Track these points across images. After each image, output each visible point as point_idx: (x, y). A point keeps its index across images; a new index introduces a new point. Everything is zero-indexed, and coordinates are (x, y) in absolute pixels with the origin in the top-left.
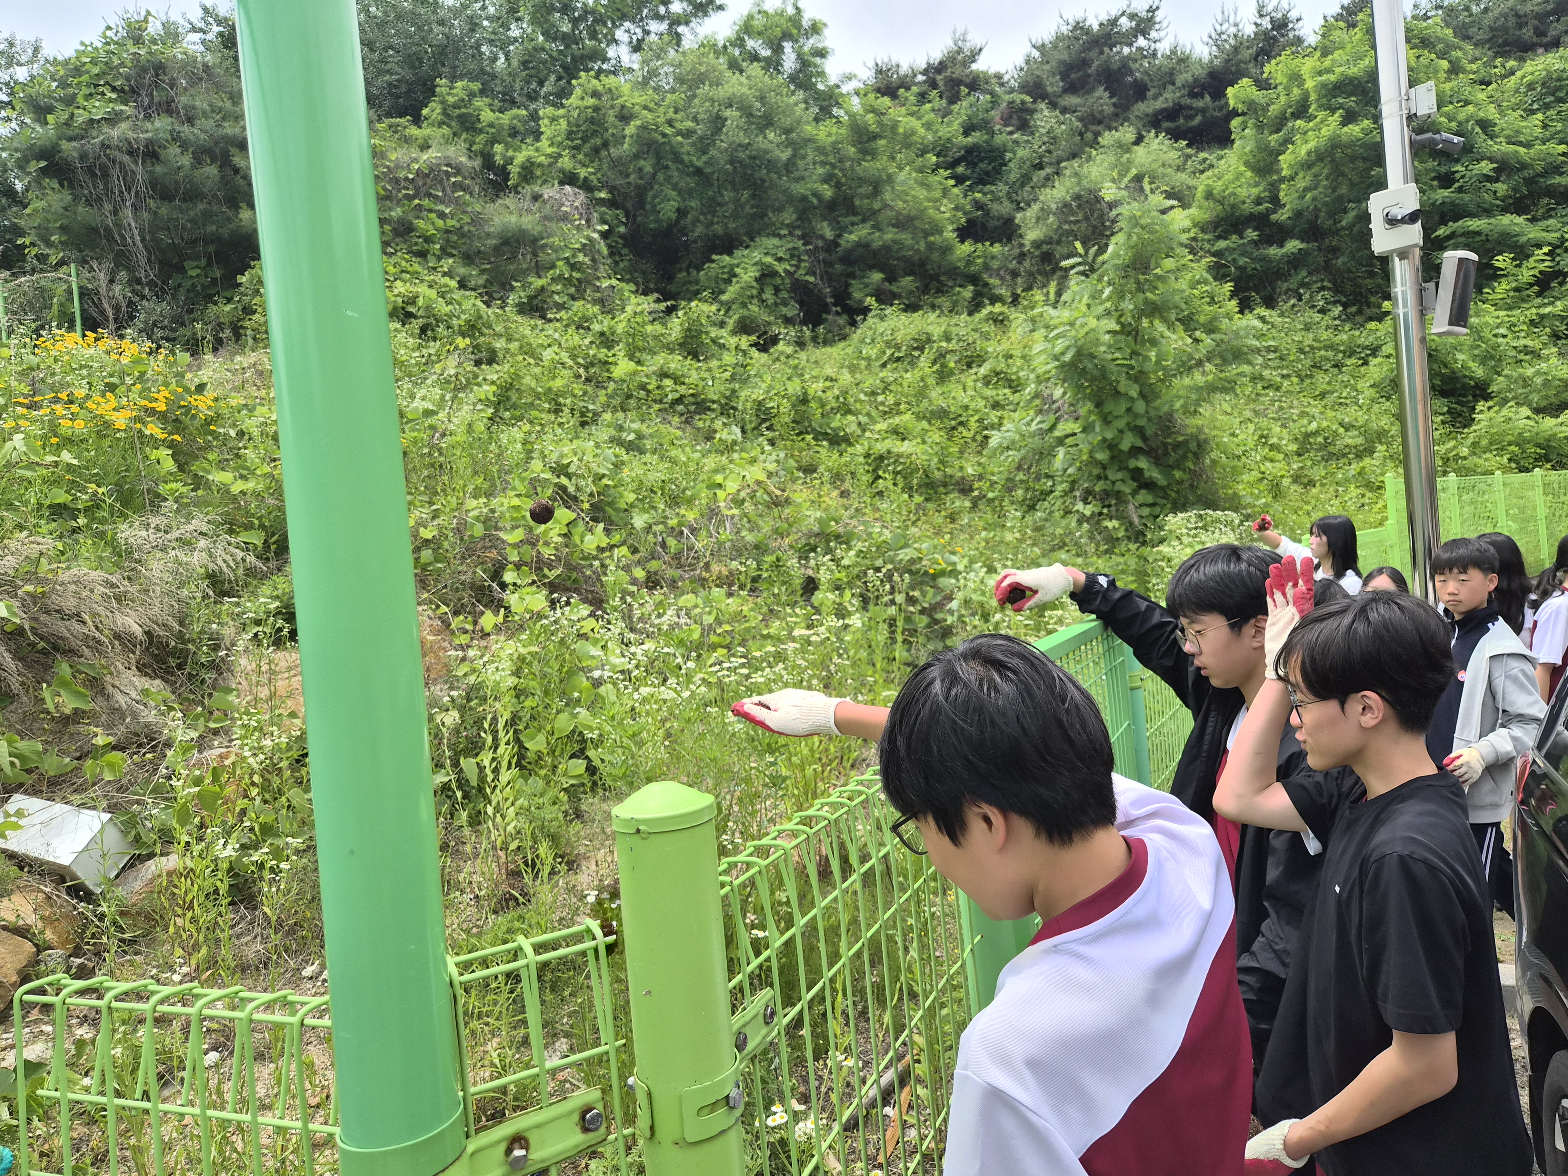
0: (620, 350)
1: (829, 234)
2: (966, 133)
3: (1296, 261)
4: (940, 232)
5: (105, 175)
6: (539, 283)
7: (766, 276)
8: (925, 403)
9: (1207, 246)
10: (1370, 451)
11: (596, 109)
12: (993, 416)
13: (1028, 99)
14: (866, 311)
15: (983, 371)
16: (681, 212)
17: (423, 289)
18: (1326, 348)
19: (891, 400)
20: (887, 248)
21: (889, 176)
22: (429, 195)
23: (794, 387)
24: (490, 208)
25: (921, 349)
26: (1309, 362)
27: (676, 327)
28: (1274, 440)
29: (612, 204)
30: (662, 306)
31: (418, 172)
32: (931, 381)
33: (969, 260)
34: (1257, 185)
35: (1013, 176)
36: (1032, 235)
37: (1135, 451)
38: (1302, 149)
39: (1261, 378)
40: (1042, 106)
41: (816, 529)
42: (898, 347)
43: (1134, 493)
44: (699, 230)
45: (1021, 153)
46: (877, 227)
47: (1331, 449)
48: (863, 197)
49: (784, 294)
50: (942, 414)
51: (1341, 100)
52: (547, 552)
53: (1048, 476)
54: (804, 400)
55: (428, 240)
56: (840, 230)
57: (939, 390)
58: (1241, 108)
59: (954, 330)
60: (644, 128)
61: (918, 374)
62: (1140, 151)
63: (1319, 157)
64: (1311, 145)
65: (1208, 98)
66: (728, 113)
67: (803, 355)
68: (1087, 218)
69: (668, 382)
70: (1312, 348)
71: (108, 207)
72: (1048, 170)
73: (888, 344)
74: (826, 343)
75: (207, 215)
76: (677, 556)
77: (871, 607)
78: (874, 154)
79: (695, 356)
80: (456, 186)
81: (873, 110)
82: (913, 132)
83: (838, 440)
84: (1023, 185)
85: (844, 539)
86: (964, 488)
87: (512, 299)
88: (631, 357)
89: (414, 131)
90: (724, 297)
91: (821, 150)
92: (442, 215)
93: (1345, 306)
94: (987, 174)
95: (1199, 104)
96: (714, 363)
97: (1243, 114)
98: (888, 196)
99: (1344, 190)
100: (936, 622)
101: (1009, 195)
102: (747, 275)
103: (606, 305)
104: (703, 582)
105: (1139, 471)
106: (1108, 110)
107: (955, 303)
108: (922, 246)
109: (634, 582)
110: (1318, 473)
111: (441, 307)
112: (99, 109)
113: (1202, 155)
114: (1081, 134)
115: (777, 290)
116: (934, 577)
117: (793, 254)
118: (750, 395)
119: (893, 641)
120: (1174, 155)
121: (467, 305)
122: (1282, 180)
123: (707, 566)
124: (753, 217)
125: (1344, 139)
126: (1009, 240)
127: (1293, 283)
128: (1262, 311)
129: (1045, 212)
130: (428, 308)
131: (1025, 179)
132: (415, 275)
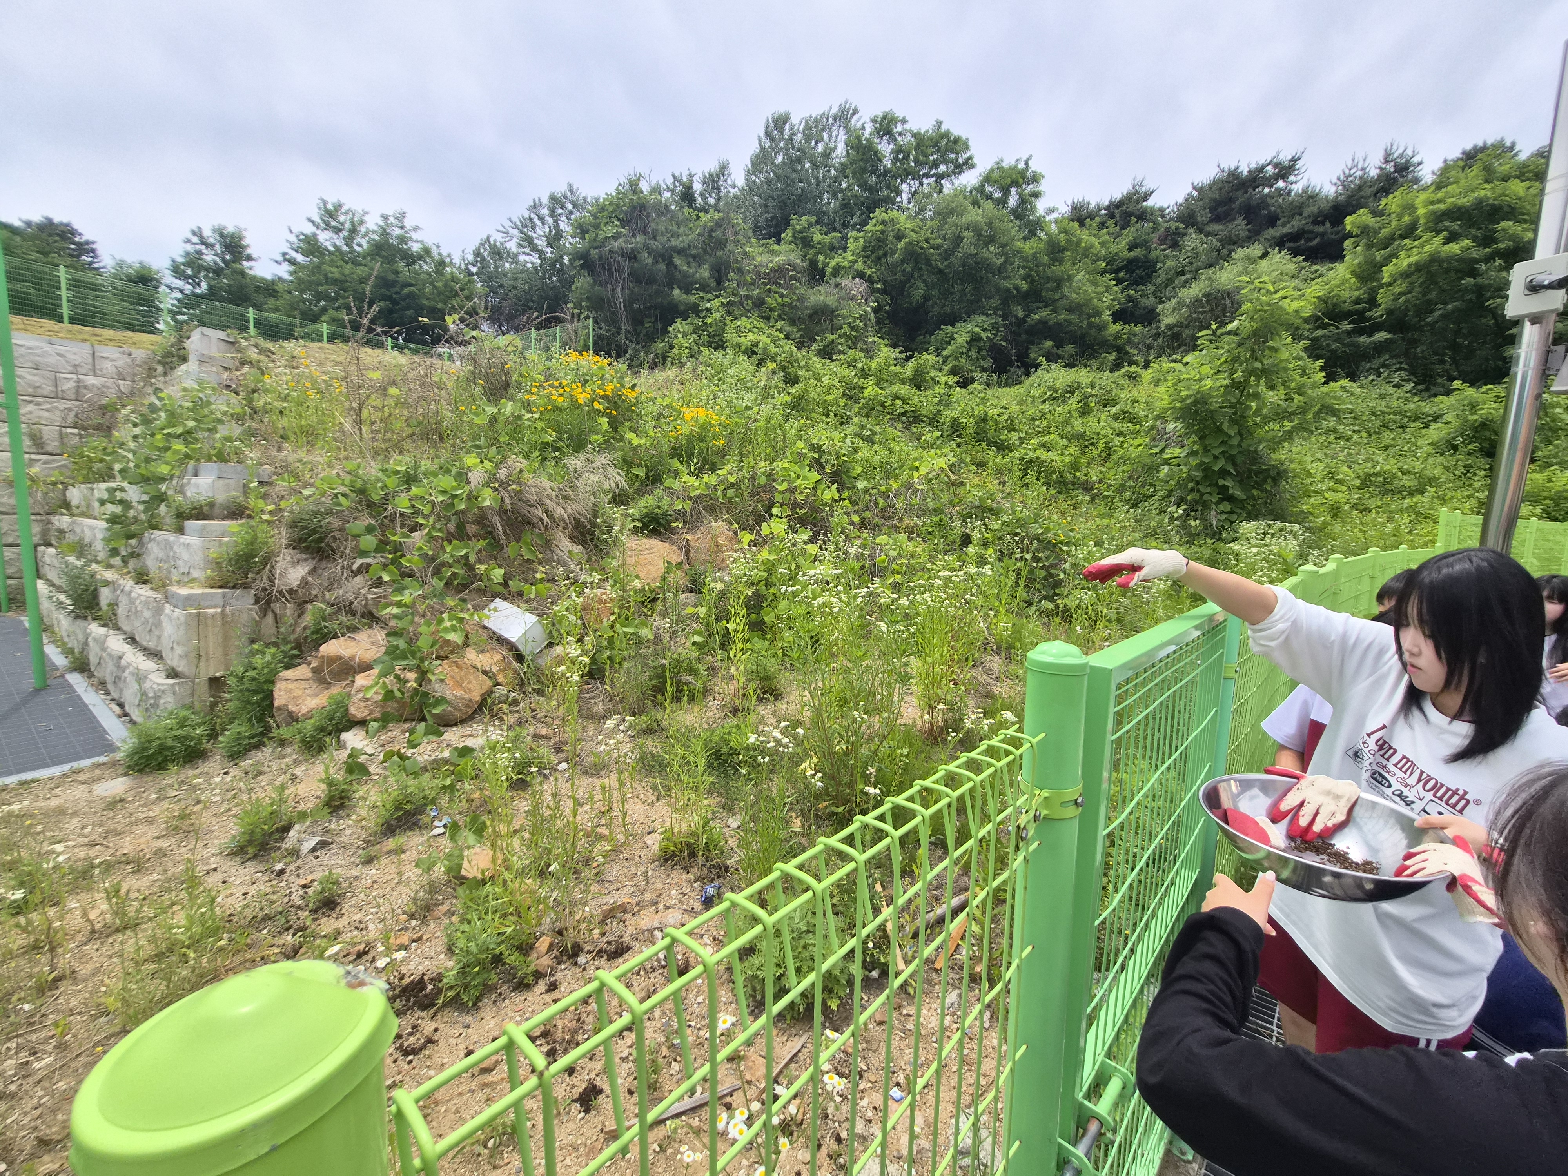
0: (871, 381)
1: (1020, 314)
2: (1130, 249)
3: (1380, 348)
4: (1099, 314)
5: (610, 269)
6: (831, 337)
7: (974, 340)
8: (1069, 428)
9: (1306, 334)
10: (1421, 492)
11: (882, 232)
12: (1117, 441)
13: (1182, 226)
14: (1037, 366)
15: (1114, 410)
16: (926, 298)
17: (764, 338)
18: (1395, 414)
19: (1045, 424)
20: (1059, 324)
21: (1069, 276)
22: (776, 283)
23: (978, 411)
24: (810, 291)
25: (1072, 393)
26: (1378, 423)
27: (909, 369)
28: (1341, 476)
29: (883, 291)
30: (903, 355)
31: (772, 269)
32: (1076, 414)
33: (1117, 337)
34: (1358, 289)
35: (1161, 279)
36: (1167, 320)
37: (1224, 473)
38: (1404, 261)
39: (1335, 431)
40: (1192, 231)
41: (977, 503)
42: (1056, 391)
43: (1217, 503)
44: (936, 309)
45: (1169, 263)
46: (1055, 311)
47: (1388, 486)
48: (1048, 290)
49: (984, 353)
50: (1080, 436)
51: (1447, 224)
52: (800, 498)
53: (1151, 485)
54: (984, 420)
55: (772, 310)
56: (1029, 312)
57: (1080, 420)
58: (1355, 231)
59: (1098, 382)
60: (910, 243)
61: (1067, 408)
62: (1264, 264)
63: (1418, 268)
64: (1413, 259)
65: (1328, 225)
66: (966, 234)
67: (989, 392)
68: (1212, 310)
69: (898, 402)
70: (1383, 412)
71: (609, 287)
72: (1188, 276)
73: (1049, 388)
74: (1007, 385)
75: (658, 293)
76: (883, 510)
77: (1005, 559)
78: (1061, 262)
79: (919, 388)
80: (792, 278)
81: (1065, 232)
82: (1092, 246)
83: (1003, 448)
84: (1166, 286)
85: (995, 513)
86: (1087, 487)
87: (814, 347)
88: (878, 384)
89: (776, 247)
90: (945, 353)
91: (1025, 259)
92: (782, 296)
93: (1416, 384)
94: (1141, 278)
95: (1320, 229)
96: (928, 393)
97: (1357, 236)
98: (1066, 290)
99: (1433, 295)
100: (1051, 575)
101: (1154, 294)
102: (962, 339)
103: (869, 353)
104: (897, 529)
105: (1226, 488)
106: (1243, 234)
107: (1102, 364)
108: (1084, 325)
109: (852, 523)
110: (1376, 502)
111: (772, 349)
112: (610, 231)
113: (1315, 267)
114: (1218, 251)
115: (980, 350)
116: (1055, 545)
117: (995, 326)
118: (949, 414)
119: (1017, 585)
120: (1291, 267)
121: (786, 349)
122: (1381, 286)
123: (901, 520)
124: (972, 302)
125: (1443, 255)
126: (1150, 324)
127: (1376, 363)
128: (1344, 382)
129: (1181, 304)
130: (765, 349)
131: (1169, 282)
132: (761, 330)
